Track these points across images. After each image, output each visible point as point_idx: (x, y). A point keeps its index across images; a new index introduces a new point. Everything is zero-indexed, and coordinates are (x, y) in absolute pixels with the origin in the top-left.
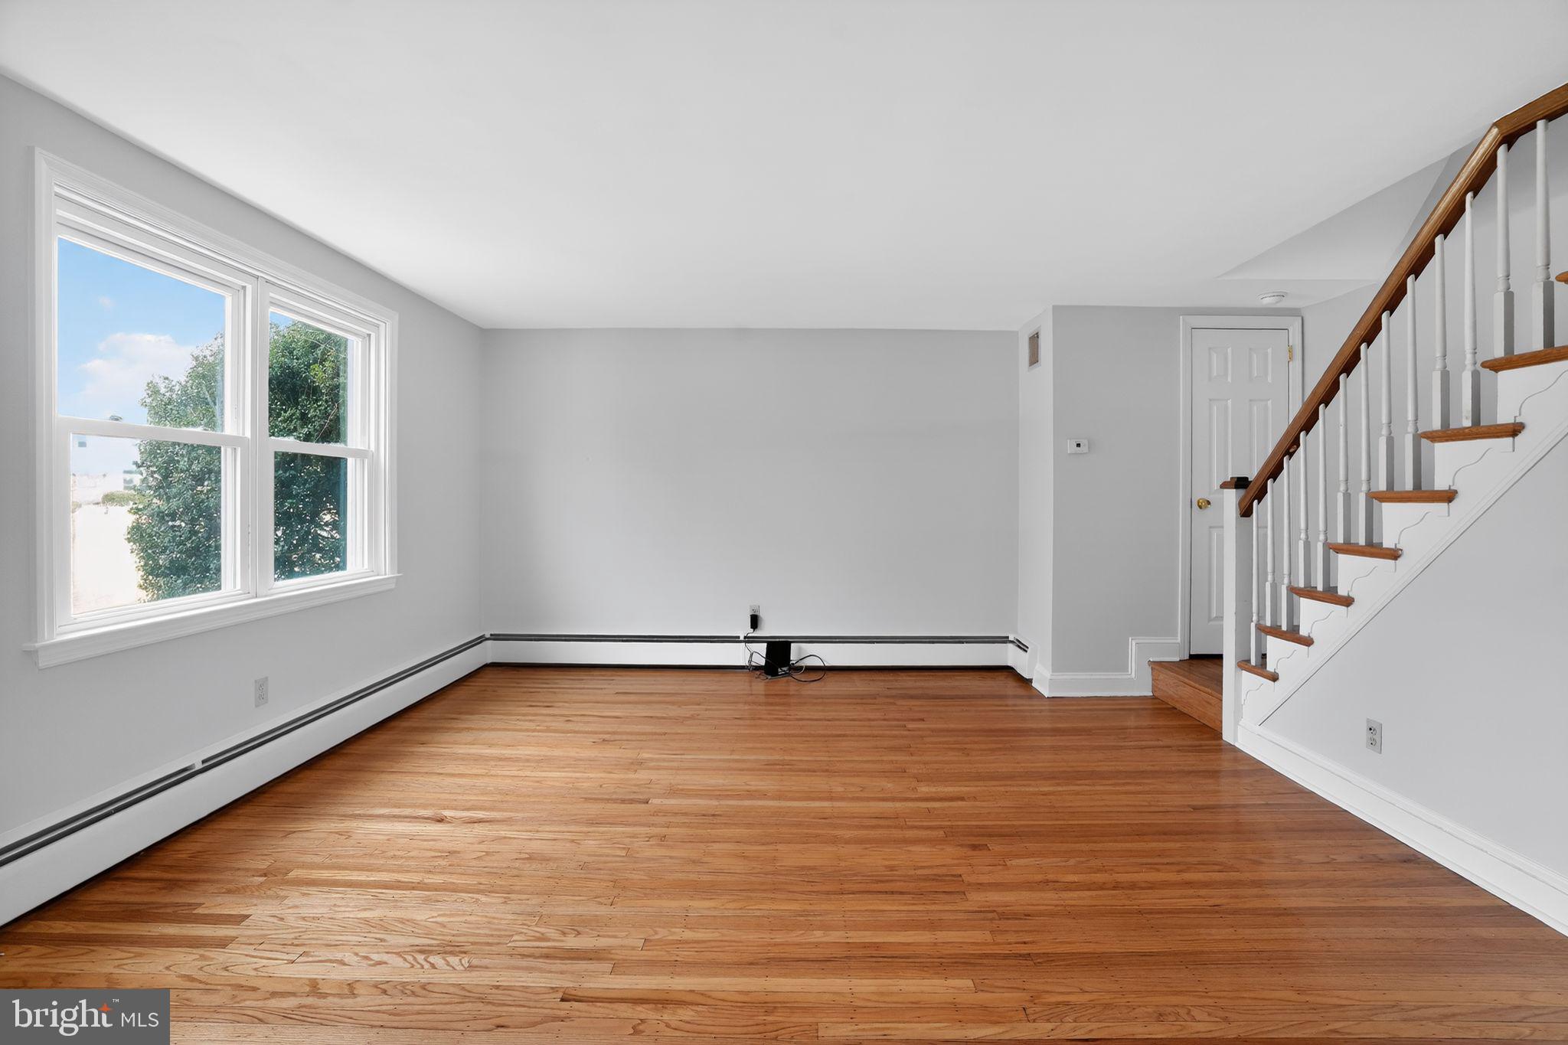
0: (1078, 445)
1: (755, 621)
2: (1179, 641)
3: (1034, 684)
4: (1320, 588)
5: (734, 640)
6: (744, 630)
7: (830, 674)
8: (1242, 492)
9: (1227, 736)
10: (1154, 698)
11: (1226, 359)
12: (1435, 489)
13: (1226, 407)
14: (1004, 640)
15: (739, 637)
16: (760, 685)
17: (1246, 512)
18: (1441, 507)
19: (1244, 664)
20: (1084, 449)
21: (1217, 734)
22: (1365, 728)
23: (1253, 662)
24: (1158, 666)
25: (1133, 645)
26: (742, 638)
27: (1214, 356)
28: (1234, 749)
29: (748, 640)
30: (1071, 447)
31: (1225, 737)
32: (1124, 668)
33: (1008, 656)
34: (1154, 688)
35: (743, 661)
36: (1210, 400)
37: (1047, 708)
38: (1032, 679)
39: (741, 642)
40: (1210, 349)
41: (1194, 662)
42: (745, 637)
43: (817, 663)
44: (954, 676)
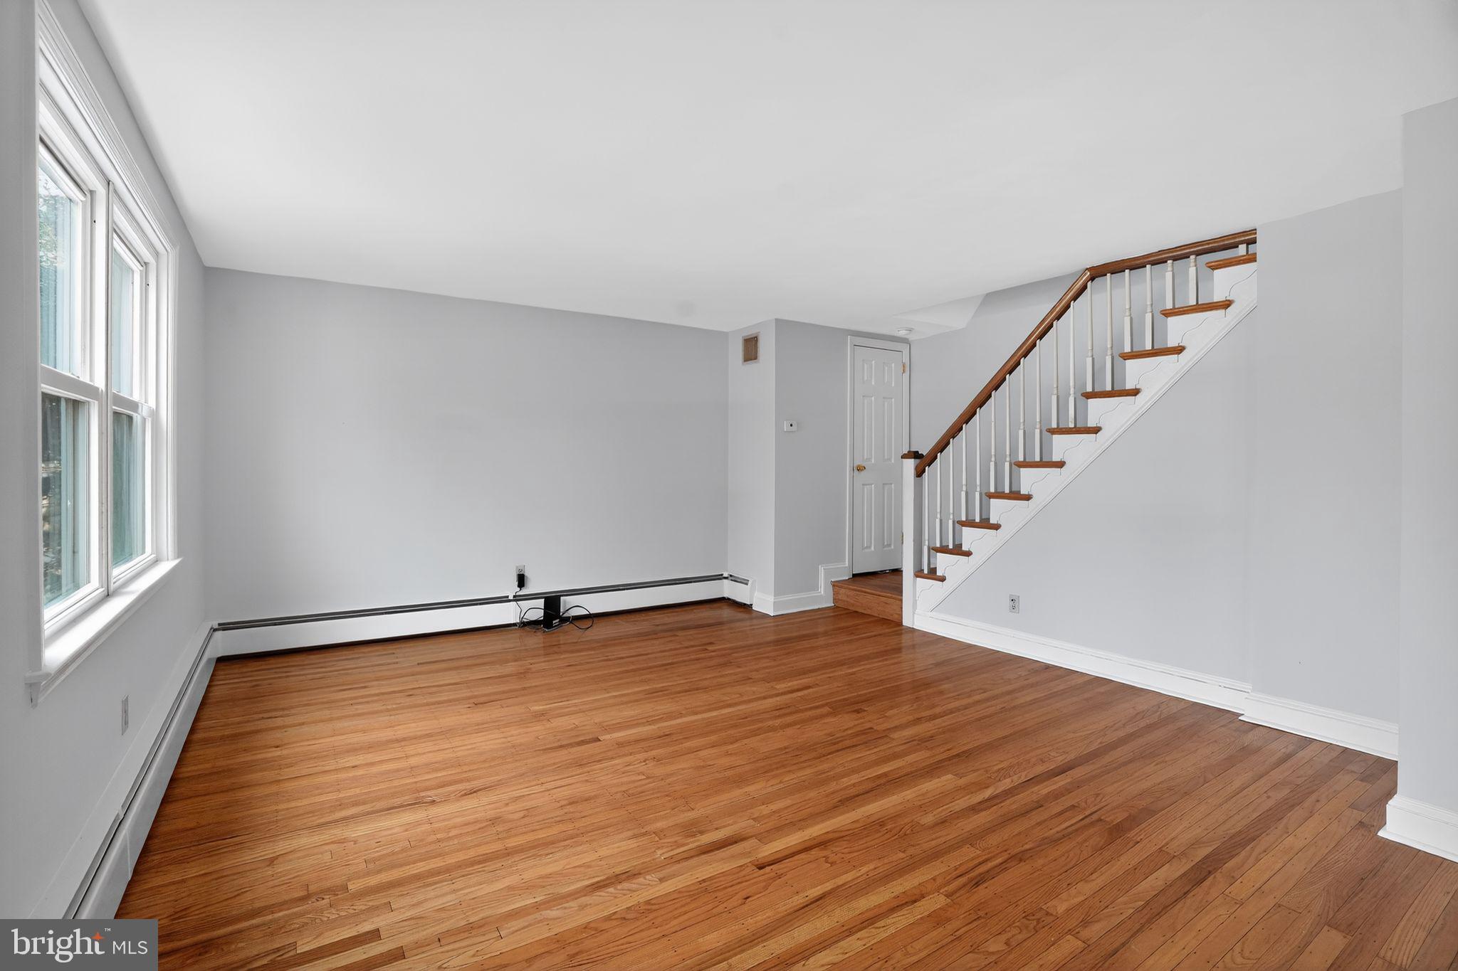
0: (791, 425)
1: (521, 580)
2: (847, 565)
3: (754, 608)
4: (978, 520)
5: (504, 600)
6: (511, 589)
7: (596, 620)
8: (918, 461)
9: (906, 622)
10: (835, 608)
11: (871, 368)
12: (1054, 460)
13: (871, 401)
14: (720, 577)
15: (508, 597)
16: (536, 639)
17: (919, 473)
18: (1056, 470)
19: (919, 574)
20: (794, 428)
21: (900, 624)
22: (1008, 600)
23: (926, 572)
24: (836, 585)
25: (821, 570)
26: (511, 598)
27: (866, 366)
28: (913, 630)
29: (517, 598)
30: (786, 427)
31: (905, 623)
32: (816, 588)
33: (727, 590)
34: (835, 600)
35: (513, 619)
36: (863, 396)
37: (772, 624)
38: (752, 605)
39: (510, 601)
40: (863, 360)
41: (857, 578)
42: (514, 596)
43: (583, 612)
44: (692, 610)
